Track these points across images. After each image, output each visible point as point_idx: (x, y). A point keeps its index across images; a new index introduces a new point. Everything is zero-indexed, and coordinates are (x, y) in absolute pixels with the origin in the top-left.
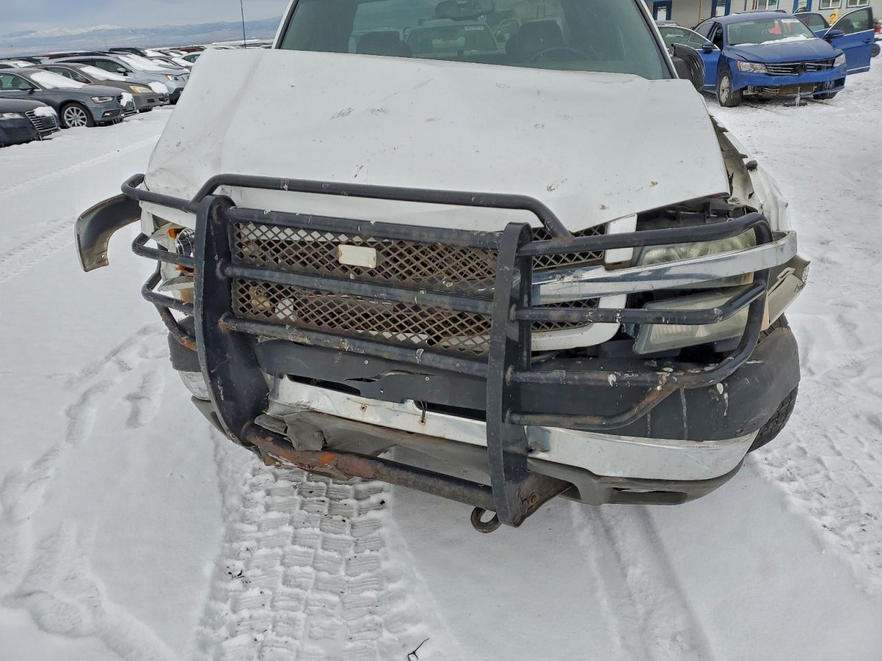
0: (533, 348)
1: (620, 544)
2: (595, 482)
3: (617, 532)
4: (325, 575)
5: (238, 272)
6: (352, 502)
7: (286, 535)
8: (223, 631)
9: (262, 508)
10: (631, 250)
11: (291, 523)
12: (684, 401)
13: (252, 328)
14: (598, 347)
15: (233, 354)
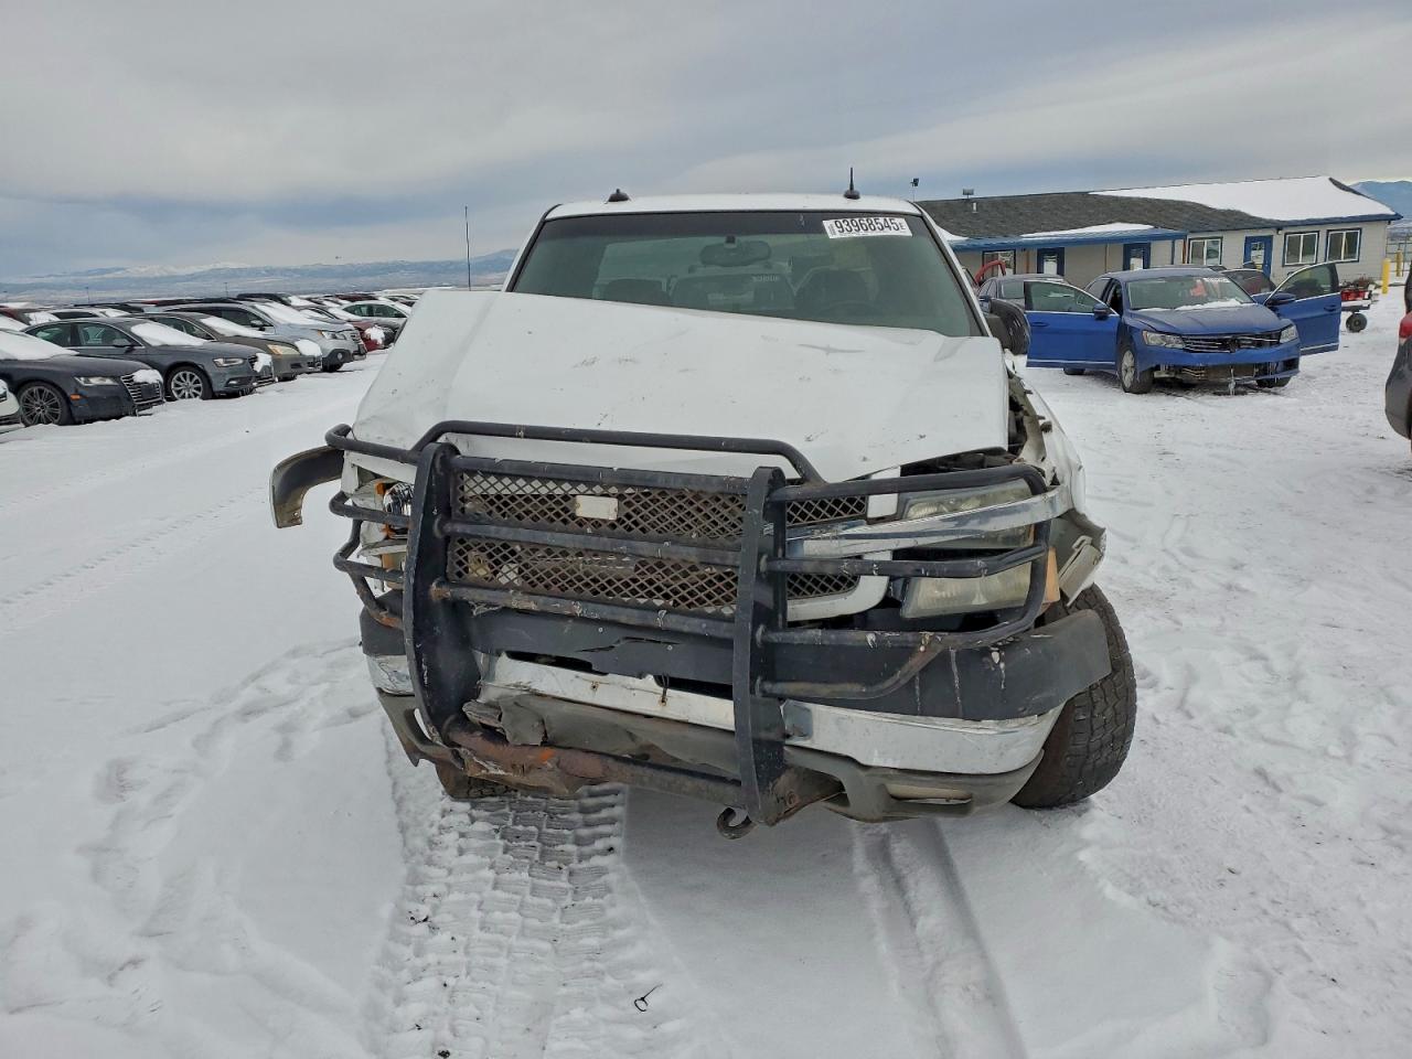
0: (790, 618)
1: (911, 894)
2: (862, 773)
3: (910, 881)
4: (534, 923)
5: (459, 528)
6: (570, 848)
7: (486, 882)
8: (405, 975)
9: (456, 852)
10: (894, 497)
11: (492, 867)
12: (955, 670)
13: (468, 594)
14: (864, 614)
15: (442, 629)
